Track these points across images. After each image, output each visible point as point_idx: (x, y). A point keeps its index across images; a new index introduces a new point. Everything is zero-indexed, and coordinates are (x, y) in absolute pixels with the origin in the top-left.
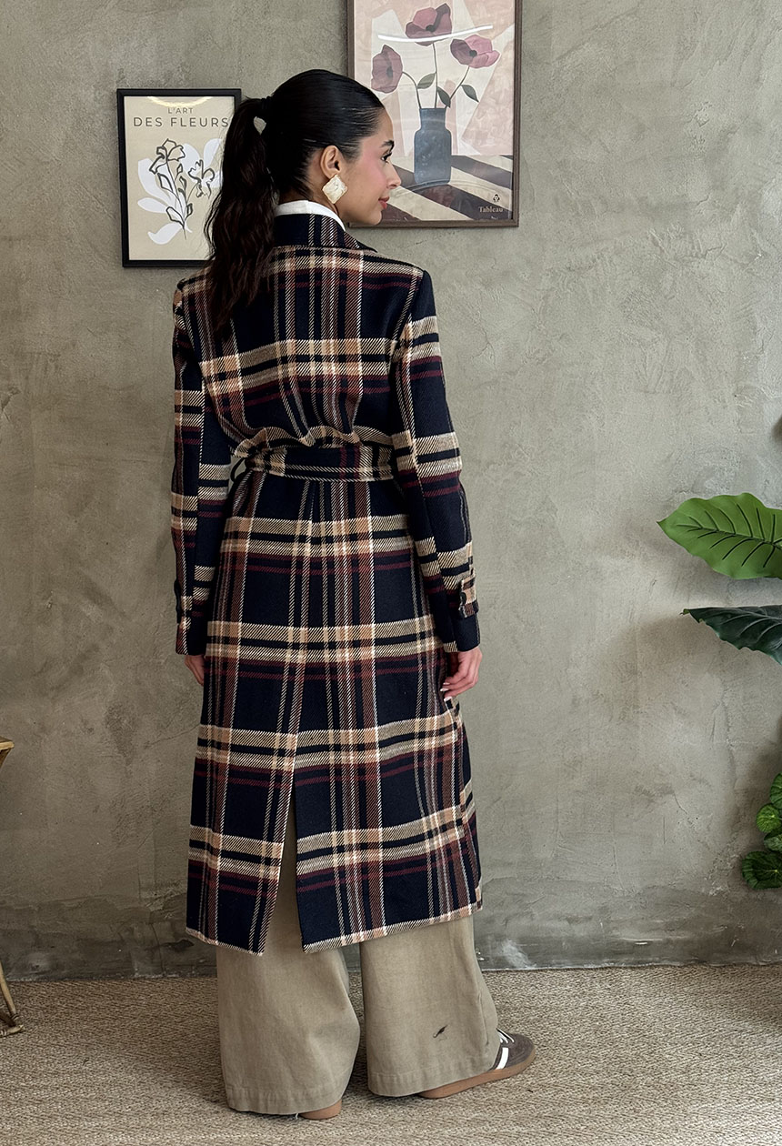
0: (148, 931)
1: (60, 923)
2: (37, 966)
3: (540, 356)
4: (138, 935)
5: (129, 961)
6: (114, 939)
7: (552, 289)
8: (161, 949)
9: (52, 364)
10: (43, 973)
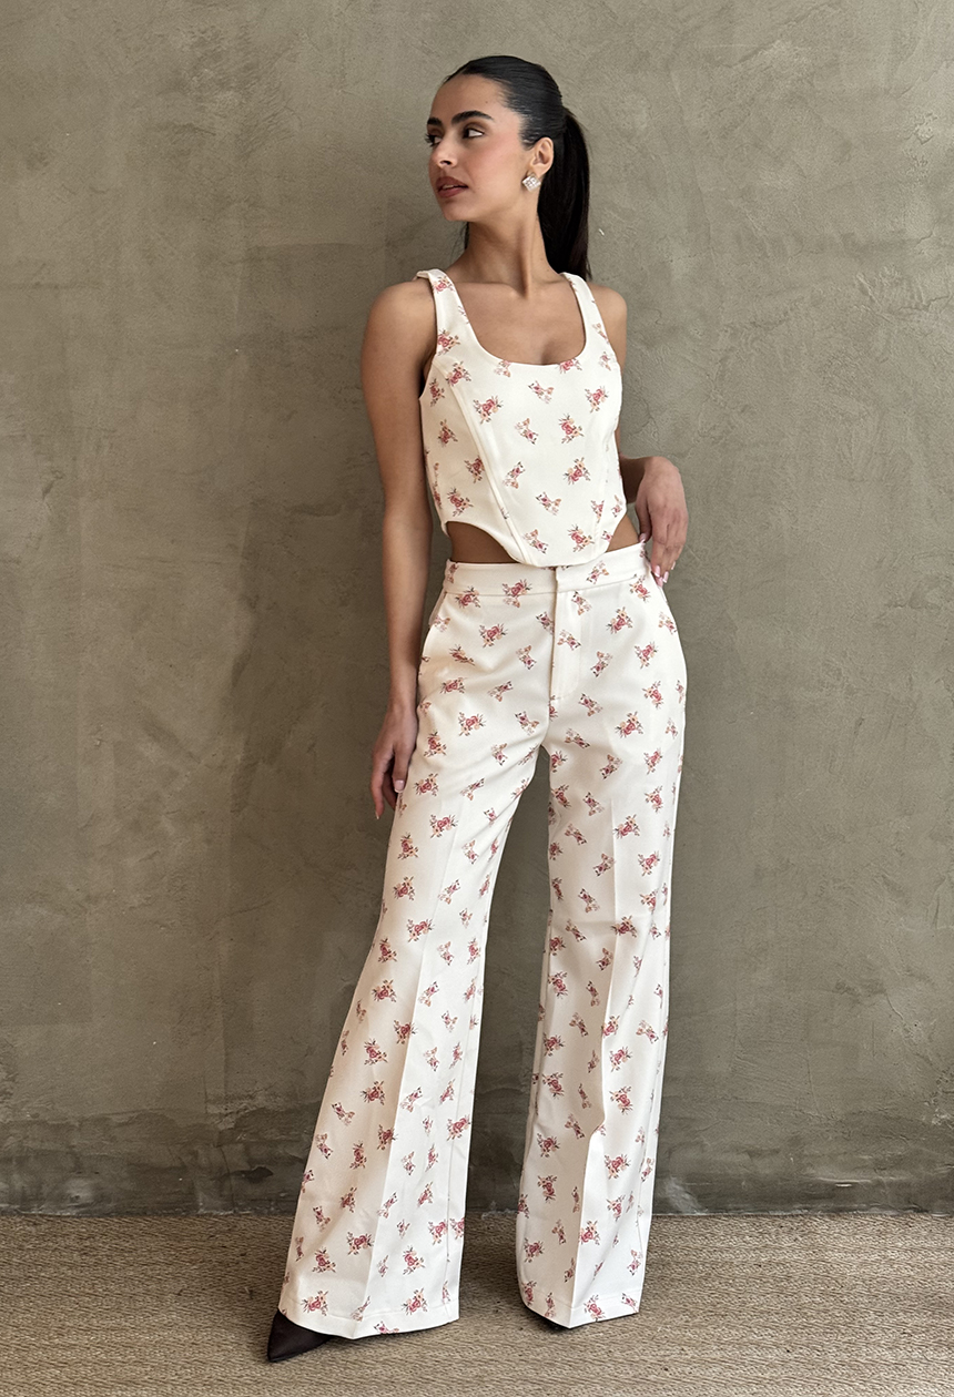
0: (215, 1156)
1: (106, 1143)
2: (77, 1197)
3: (716, 433)
4: (203, 1161)
5: (191, 1193)
6: (174, 1164)
7: (732, 349)
8: (233, 1177)
9: (106, 442)
10: (84, 1206)
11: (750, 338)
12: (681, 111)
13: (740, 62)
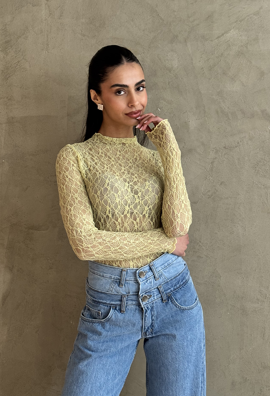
11: (223, 154)
12: (192, 60)
13: (216, 39)
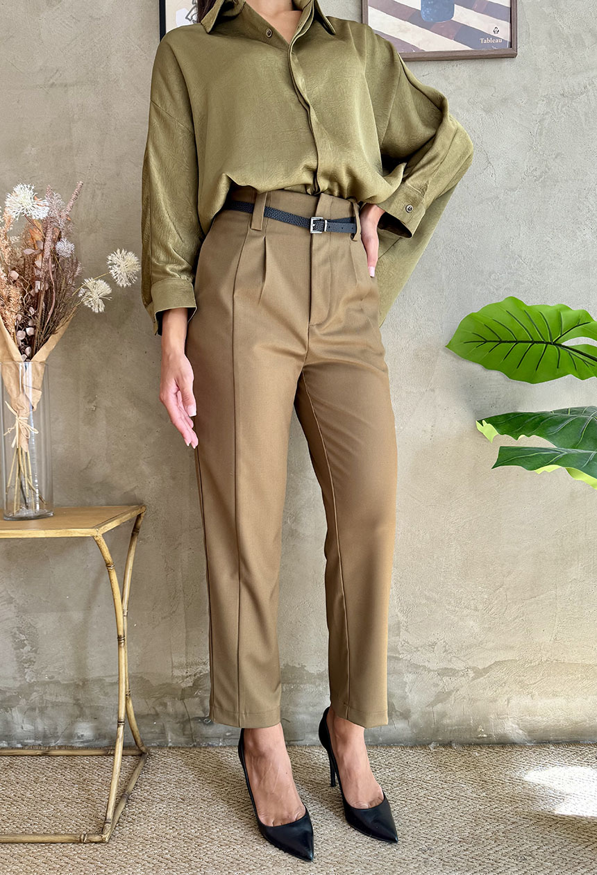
0: (180, 707)
1: (102, 697)
2: (82, 735)
3: (538, 173)
4: (170, 710)
5: (163, 733)
6: (150, 712)
7: (547, 113)
8: (192, 722)
9: (99, 192)
10: (87, 741)
